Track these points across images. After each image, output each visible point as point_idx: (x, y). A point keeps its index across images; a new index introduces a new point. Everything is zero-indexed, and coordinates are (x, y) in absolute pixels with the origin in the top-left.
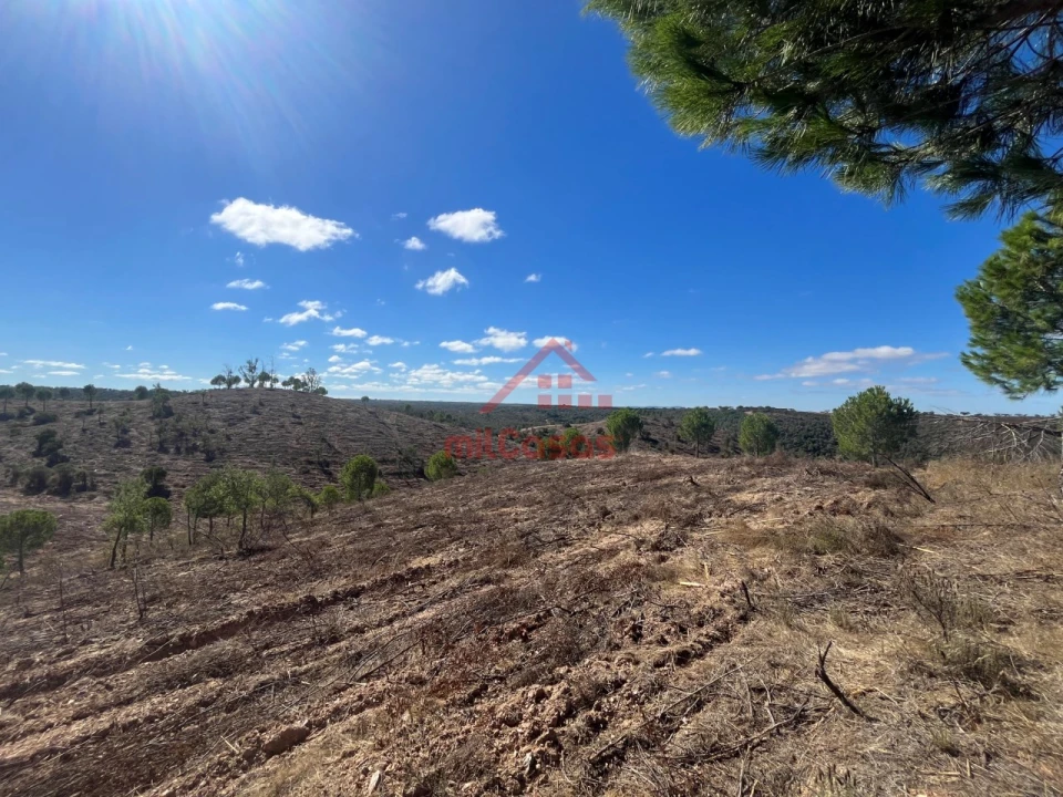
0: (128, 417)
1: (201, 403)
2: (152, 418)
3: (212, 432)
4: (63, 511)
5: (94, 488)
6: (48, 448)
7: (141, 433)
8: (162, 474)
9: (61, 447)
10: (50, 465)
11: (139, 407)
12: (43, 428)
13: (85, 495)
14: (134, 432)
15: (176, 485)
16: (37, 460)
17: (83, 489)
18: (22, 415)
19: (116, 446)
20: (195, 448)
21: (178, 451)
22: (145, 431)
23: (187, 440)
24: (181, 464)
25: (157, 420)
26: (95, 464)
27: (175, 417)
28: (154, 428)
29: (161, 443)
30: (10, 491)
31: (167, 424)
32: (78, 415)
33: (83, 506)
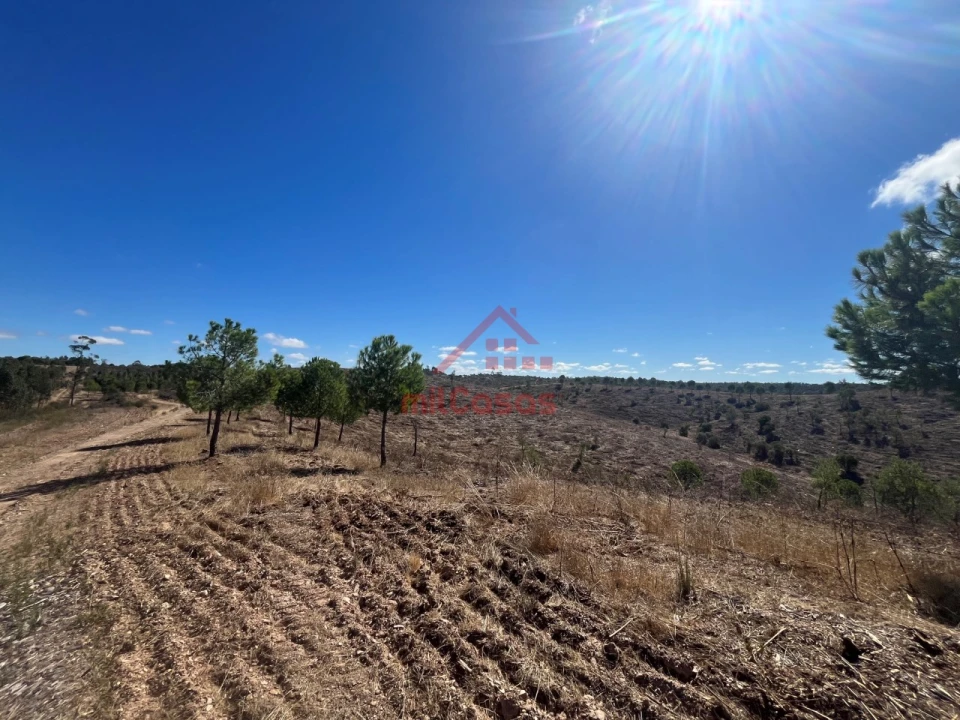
0: (819, 409)
1: (889, 398)
2: (840, 411)
3: (904, 427)
4: (779, 476)
5: (798, 463)
6: (766, 428)
7: (833, 424)
8: (853, 462)
9: (774, 429)
10: (769, 441)
11: (828, 401)
12: (760, 414)
13: (792, 467)
14: (826, 422)
15: (868, 475)
16: (760, 437)
17: (791, 463)
18: (749, 405)
19: (812, 433)
20: (885, 442)
21: (868, 443)
22: (836, 422)
23: (876, 433)
24: (872, 455)
25: (846, 413)
26: (797, 445)
27: (862, 411)
28: (843, 420)
29: (851, 434)
30: (747, 456)
31: (854, 417)
32: (782, 406)
33: (791, 476)
